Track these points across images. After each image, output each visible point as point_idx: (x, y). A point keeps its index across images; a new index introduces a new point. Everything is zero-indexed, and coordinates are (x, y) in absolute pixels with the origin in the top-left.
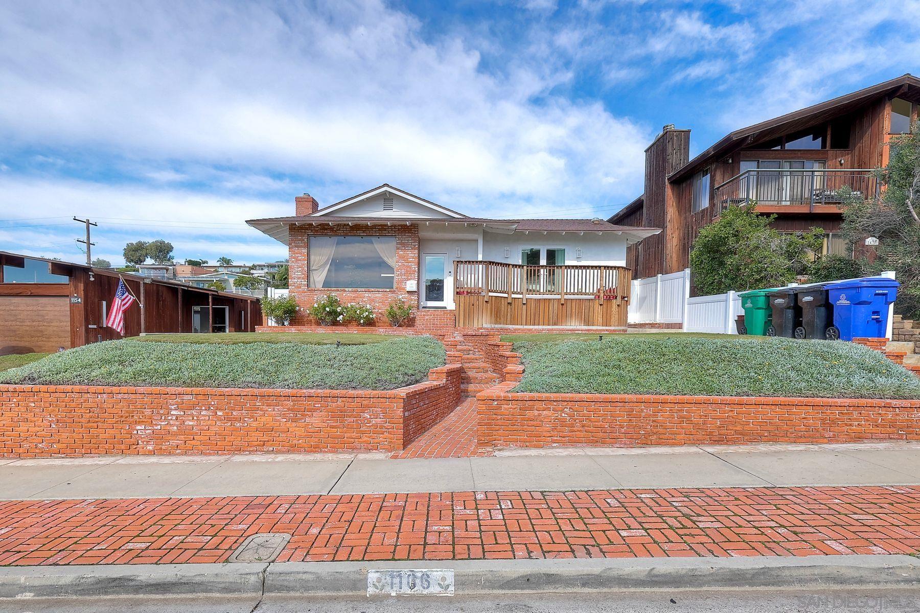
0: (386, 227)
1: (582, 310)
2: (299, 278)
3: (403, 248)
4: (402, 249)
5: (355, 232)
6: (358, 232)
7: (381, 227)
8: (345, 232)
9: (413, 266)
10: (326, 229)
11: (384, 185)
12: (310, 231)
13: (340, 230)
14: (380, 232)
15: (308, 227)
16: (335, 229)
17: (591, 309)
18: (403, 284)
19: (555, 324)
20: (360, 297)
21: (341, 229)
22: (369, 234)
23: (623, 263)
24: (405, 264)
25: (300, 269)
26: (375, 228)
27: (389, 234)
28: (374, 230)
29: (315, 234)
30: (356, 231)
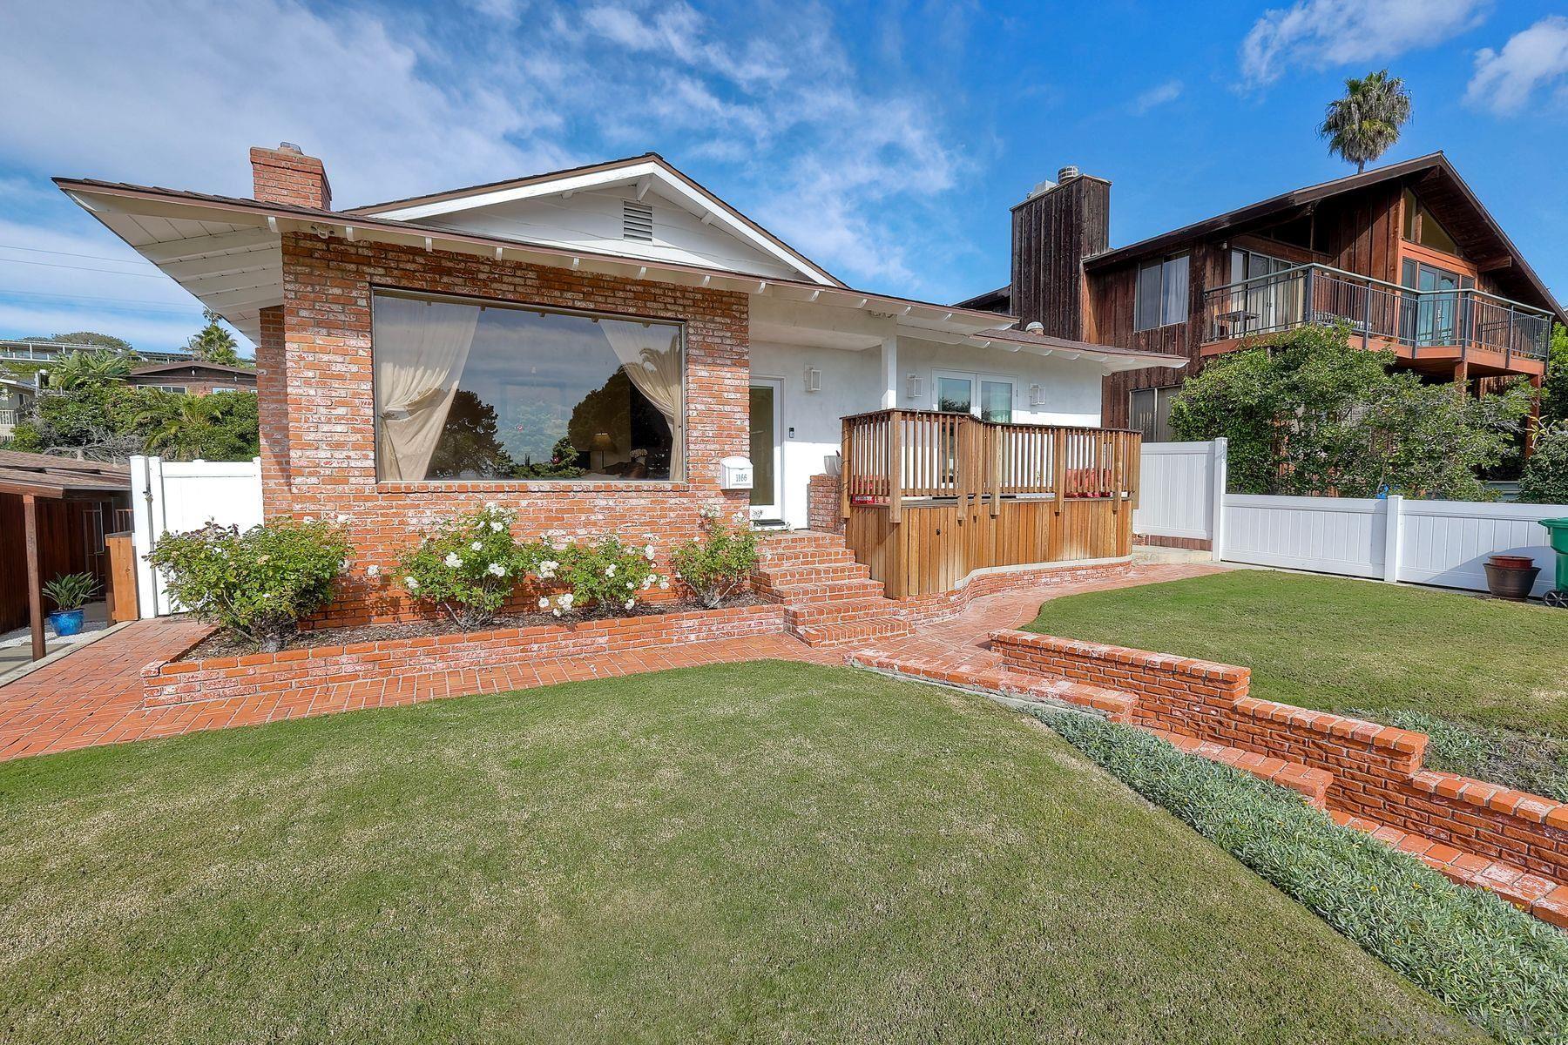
0: (658, 291)
2: (338, 446)
3: (710, 360)
4: (705, 364)
5: (557, 293)
6: (569, 295)
7: (640, 288)
8: (520, 289)
9: (737, 415)
10: (449, 272)
11: (648, 155)
12: (381, 271)
13: (501, 282)
14: (640, 303)
15: (366, 252)
16: (482, 276)
18: (712, 467)
21: (505, 279)
22: (603, 307)
23: (1093, 420)
24: (716, 407)
25: (341, 411)
26: (624, 290)
27: (669, 314)
28: (621, 294)
29: (404, 283)
30: (562, 290)
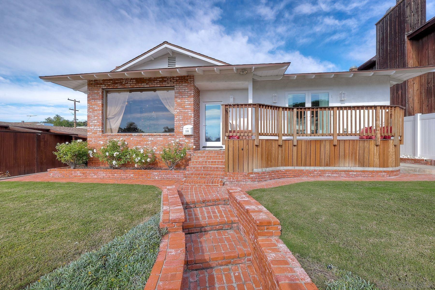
0: (166, 79)
1: (356, 150)
2: (95, 126)
3: (181, 97)
4: (179, 98)
5: (140, 84)
6: (143, 84)
7: (161, 79)
8: (132, 85)
9: (190, 113)
10: (117, 83)
11: (164, 42)
12: (104, 86)
13: (128, 84)
14: (161, 83)
15: (102, 82)
16: (123, 83)
17: (366, 150)
18: (181, 128)
19: (327, 165)
20: (145, 141)
21: (128, 83)
22: (151, 86)
23: (388, 103)
24: (183, 111)
25: (96, 118)
26: (157, 80)
27: (169, 85)
28: (156, 82)
29: (108, 87)
